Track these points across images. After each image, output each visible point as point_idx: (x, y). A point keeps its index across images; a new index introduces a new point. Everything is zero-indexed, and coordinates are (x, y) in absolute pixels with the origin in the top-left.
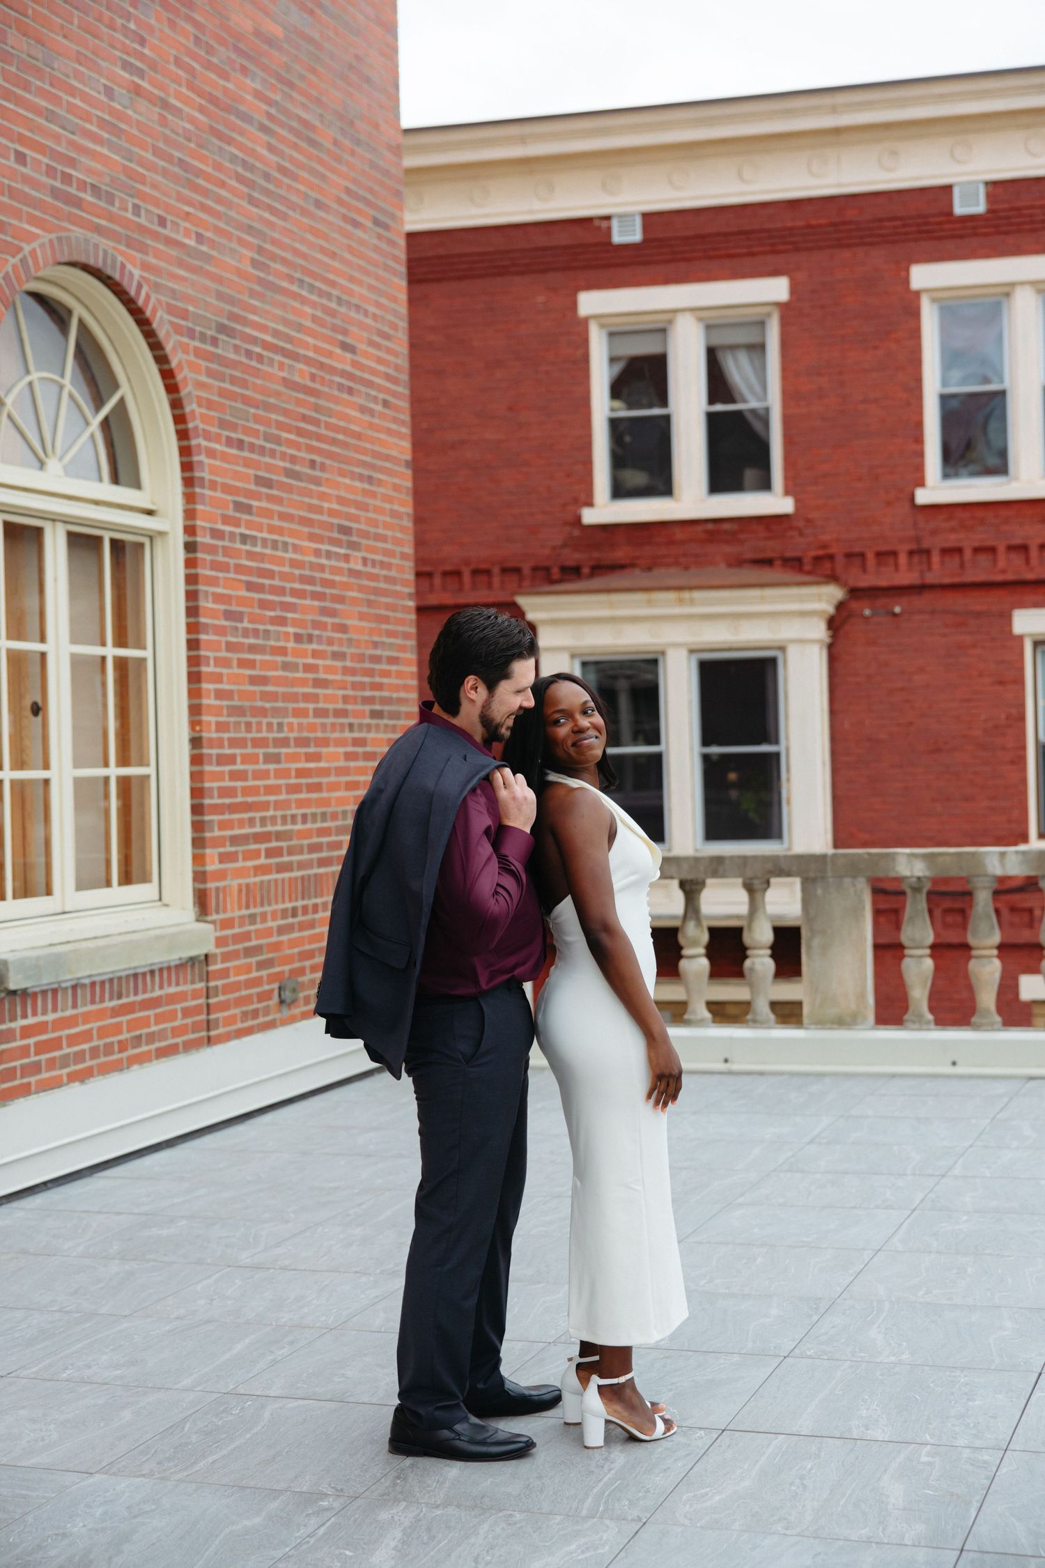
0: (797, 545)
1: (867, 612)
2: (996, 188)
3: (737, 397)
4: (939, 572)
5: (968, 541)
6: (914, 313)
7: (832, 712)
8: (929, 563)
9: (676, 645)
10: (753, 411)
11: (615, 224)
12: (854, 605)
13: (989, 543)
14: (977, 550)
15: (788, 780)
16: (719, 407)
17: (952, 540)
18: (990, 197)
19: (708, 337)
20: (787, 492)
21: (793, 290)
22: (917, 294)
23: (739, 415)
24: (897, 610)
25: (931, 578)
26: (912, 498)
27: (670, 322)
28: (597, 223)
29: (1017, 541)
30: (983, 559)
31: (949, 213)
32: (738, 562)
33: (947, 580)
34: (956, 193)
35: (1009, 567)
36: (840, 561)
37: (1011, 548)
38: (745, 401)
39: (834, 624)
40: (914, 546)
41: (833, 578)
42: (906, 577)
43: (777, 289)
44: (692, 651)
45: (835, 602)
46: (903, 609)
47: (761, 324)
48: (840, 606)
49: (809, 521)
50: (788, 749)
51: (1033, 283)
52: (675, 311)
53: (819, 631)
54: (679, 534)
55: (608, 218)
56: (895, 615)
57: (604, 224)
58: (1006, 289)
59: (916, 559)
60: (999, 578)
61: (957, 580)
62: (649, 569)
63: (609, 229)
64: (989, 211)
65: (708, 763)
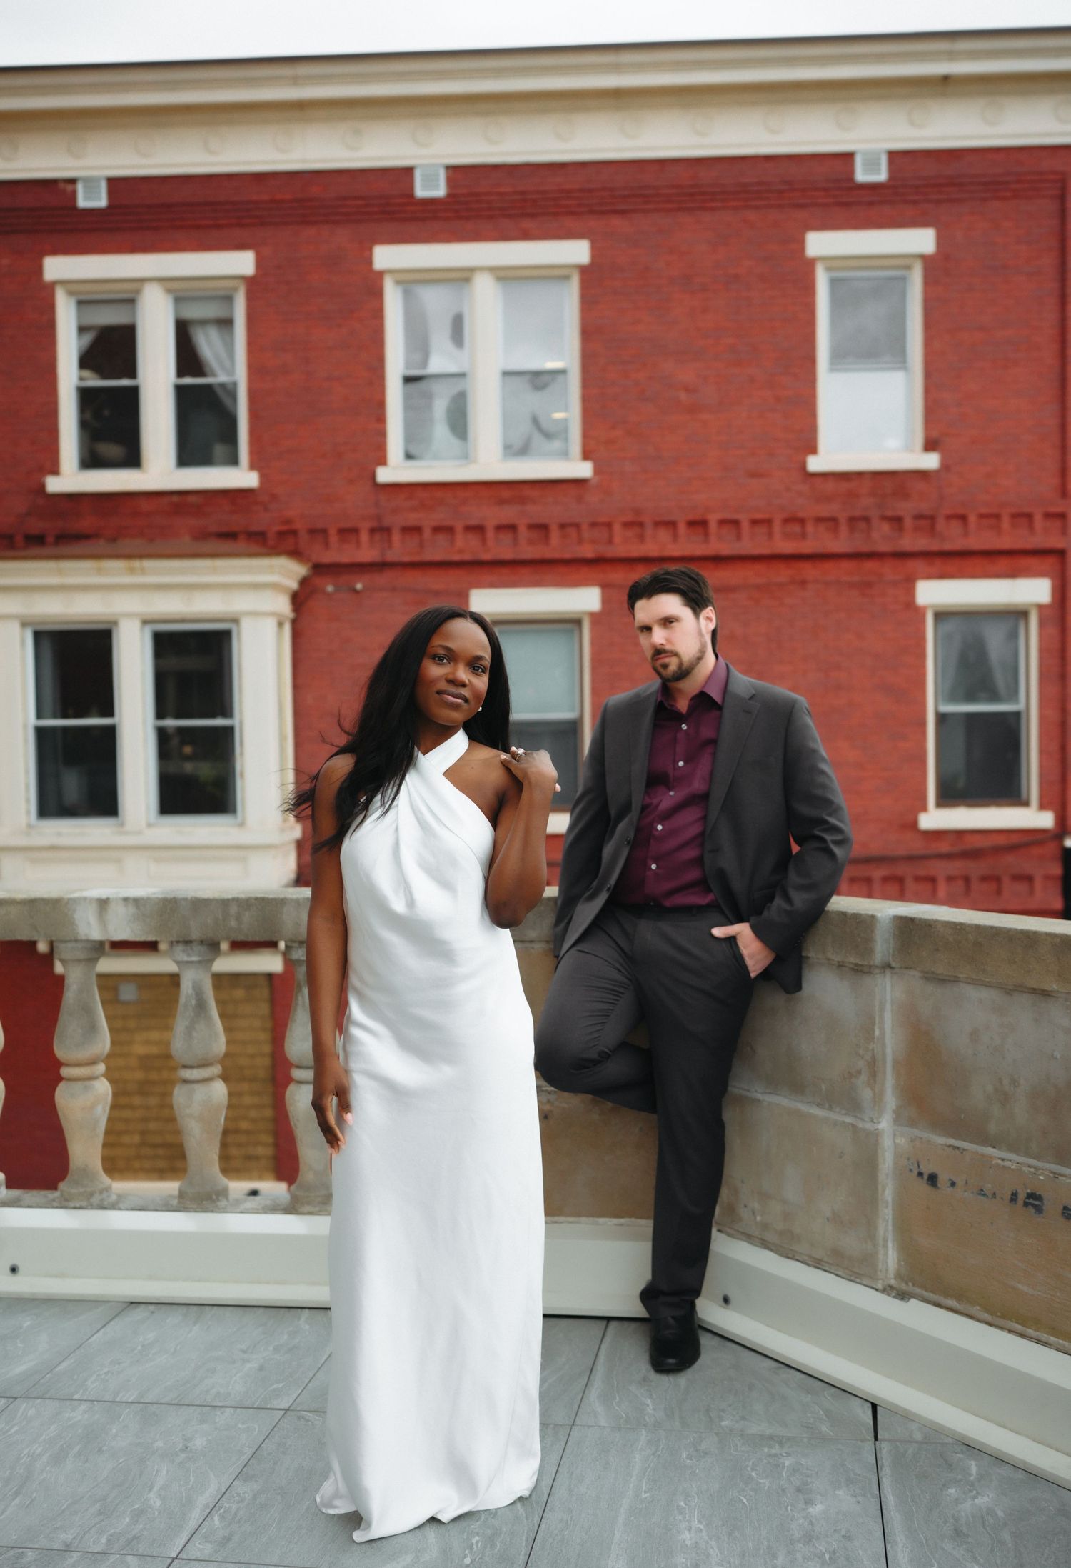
0: (262, 520)
1: (330, 588)
2: (456, 173)
3: (207, 369)
4: (399, 549)
5: (428, 520)
6: (377, 293)
7: (296, 687)
8: (390, 542)
9: (129, 615)
10: (223, 386)
11: (80, 188)
12: (318, 581)
13: (448, 523)
14: (437, 530)
15: (242, 754)
16: (188, 380)
17: (412, 519)
18: (450, 182)
19: (176, 310)
20: (253, 466)
21: (259, 263)
22: (381, 275)
23: (209, 388)
24: (359, 586)
25: (392, 556)
26: (373, 476)
27: (138, 292)
28: (62, 186)
29: (473, 522)
30: (442, 539)
31: (410, 194)
32: (202, 535)
33: (407, 559)
34: (418, 175)
35: (465, 547)
36: (304, 537)
37: (469, 529)
38: (214, 375)
39: (298, 600)
40: (374, 524)
41: (295, 554)
42: (367, 554)
43: (242, 263)
44: (145, 622)
45: (299, 577)
46: (364, 587)
47: (229, 299)
48: (304, 582)
49: (274, 497)
50: (241, 723)
51: (492, 269)
52: (142, 281)
53: (283, 605)
54: (145, 506)
55: (73, 181)
56: (356, 592)
57: (69, 188)
58: (465, 275)
59: (377, 537)
60: (457, 558)
61: (417, 558)
62: (113, 540)
63: (74, 193)
64: (449, 195)
65: (163, 737)
